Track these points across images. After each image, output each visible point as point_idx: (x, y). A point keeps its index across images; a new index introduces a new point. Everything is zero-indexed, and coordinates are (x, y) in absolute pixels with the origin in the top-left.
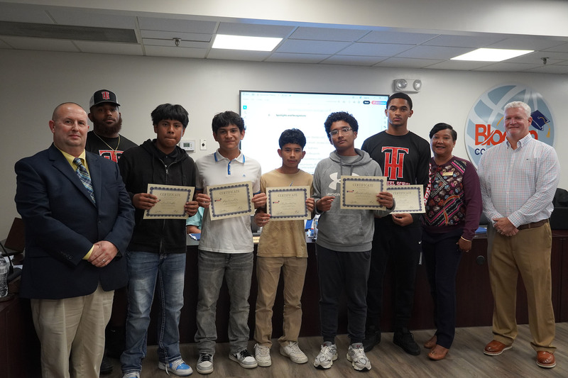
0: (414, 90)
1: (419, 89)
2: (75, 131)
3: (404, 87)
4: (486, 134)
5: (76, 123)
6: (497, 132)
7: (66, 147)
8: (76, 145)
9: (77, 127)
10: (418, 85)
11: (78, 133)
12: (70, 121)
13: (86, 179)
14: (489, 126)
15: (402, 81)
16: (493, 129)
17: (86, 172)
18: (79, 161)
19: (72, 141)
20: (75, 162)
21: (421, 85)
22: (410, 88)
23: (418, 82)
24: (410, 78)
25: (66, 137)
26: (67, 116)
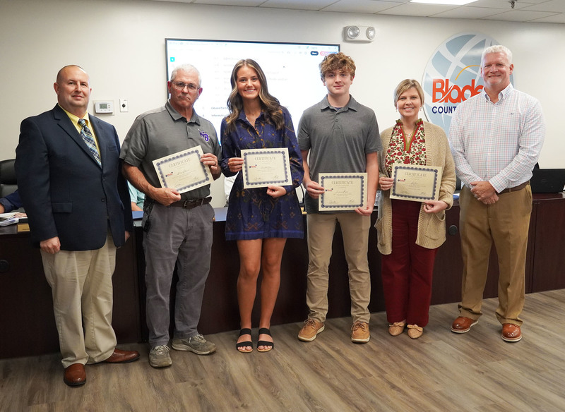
0: (367, 39)
1: (372, 37)
2: (77, 92)
3: (356, 35)
4: (444, 90)
5: (79, 83)
6: (456, 87)
7: (71, 107)
8: (80, 106)
9: (80, 88)
10: (371, 33)
11: (81, 94)
12: (74, 82)
13: (90, 139)
14: (447, 81)
15: (354, 29)
16: (451, 85)
17: (90, 133)
18: (84, 122)
19: (77, 102)
20: (79, 123)
21: (374, 33)
22: (362, 37)
23: (372, 29)
24: (362, 24)
25: (70, 98)
26: (70, 78)
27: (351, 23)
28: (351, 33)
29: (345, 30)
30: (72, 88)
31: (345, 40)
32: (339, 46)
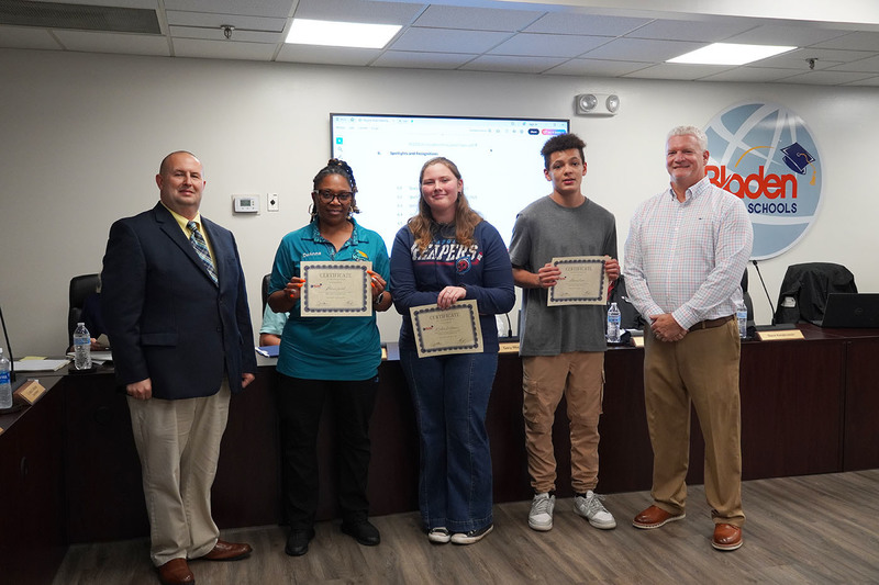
0: (608, 112)
1: (615, 109)
2: (186, 185)
3: (592, 107)
4: (719, 180)
5: (189, 174)
6: (736, 177)
7: (177, 206)
9: (190, 181)
10: (614, 104)
11: (191, 189)
13: (202, 249)
14: (723, 168)
15: (589, 98)
16: (729, 173)
17: (202, 239)
18: (193, 225)
19: (184, 199)
20: (188, 226)
21: (618, 103)
22: (601, 108)
23: (615, 98)
24: (601, 92)
25: (176, 193)
26: (177, 167)
27: (584, 90)
28: (585, 104)
29: (577, 100)
30: (179, 181)
31: (577, 114)
32: (568, 121)
